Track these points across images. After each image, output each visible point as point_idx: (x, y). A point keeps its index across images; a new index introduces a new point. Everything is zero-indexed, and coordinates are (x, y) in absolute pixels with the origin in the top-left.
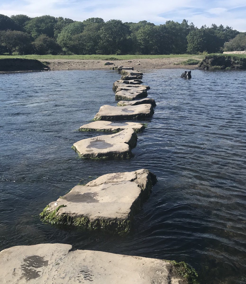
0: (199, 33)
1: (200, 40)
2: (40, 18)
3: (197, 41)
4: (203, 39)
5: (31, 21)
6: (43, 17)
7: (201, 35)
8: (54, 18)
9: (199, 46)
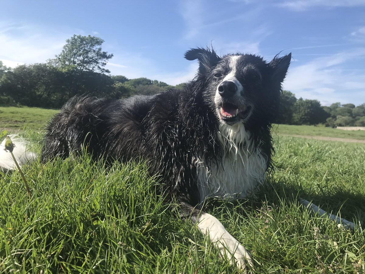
0: (306, 104)
1: (307, 112)
2: (138, 79)
3: (305, 112)
4: (310, 110)
5: (129, 82)
6: (140, 79)
7: (309, 106)
8: (150, 81)
9: (306, 117)
